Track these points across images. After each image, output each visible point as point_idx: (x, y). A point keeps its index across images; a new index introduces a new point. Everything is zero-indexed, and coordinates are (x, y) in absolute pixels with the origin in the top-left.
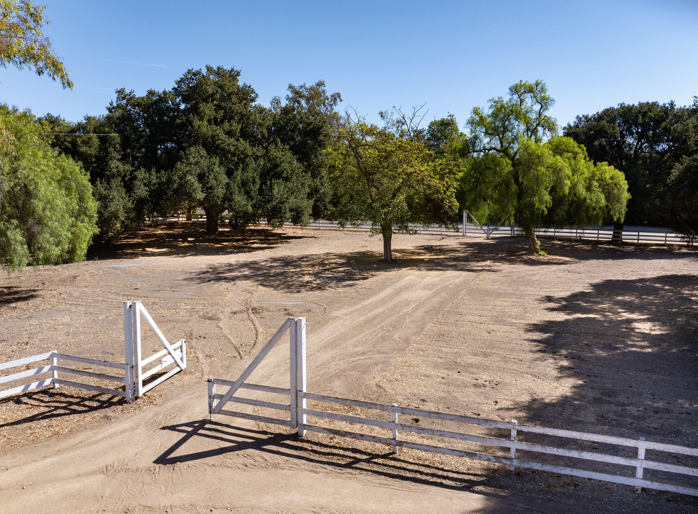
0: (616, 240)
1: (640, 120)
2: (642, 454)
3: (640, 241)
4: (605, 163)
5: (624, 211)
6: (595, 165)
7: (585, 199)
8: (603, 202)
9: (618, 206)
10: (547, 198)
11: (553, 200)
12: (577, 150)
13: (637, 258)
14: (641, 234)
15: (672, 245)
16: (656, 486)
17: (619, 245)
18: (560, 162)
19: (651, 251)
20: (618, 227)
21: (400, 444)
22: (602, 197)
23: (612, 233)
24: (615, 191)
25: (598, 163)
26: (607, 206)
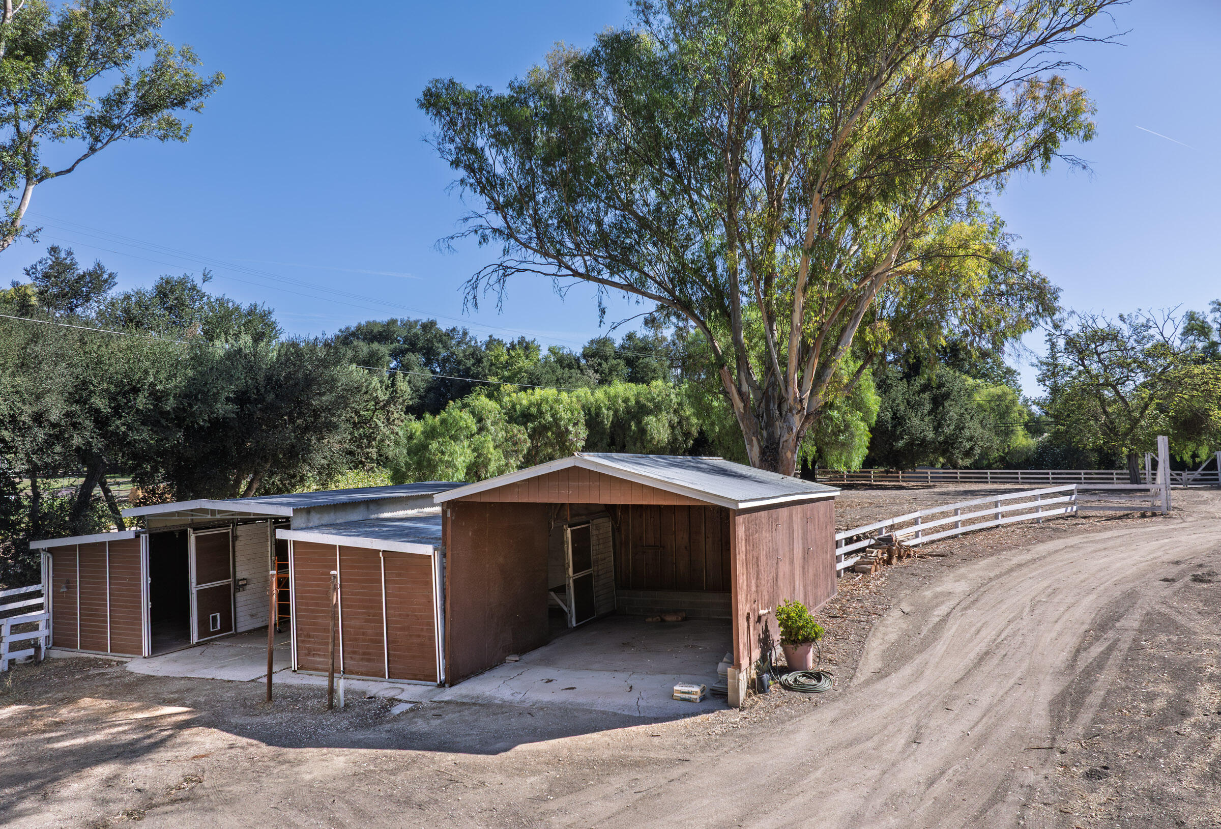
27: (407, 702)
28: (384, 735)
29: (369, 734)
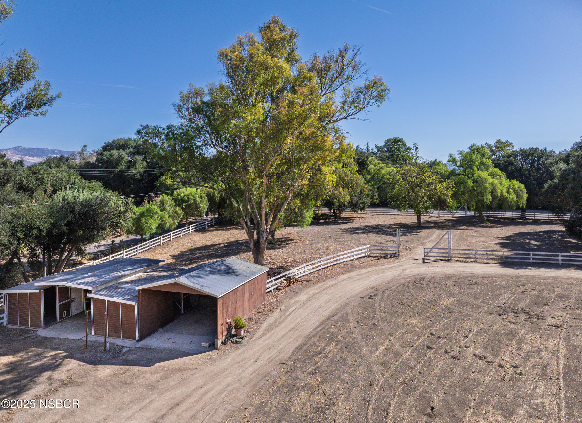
0: (523, 217)
1: (530, 158)
2: (531, 255)
3: (535, 218)
4: (515, 180)
5: (525, 202)
6: (510, 181)
7: (507, 198)
8: (515, 199)
9: (522, 200)
10: (490, 197)
11: (493, 198)
12: (501, 174)
13: (533, 225)
14: (535, 214)
15: (553, 220)
16: (535, 261)
17: (524, 220)
18: (495, 181)
19: (541, 222)
20: (523, 210)
21: (477, 258)
22: (515, 196)
23: (520, 213)
24: (521, 193)
25: (511, 180)
26: (517, 201)
27: (127, 347)
28: (120, 361)
29: (116, 361)
